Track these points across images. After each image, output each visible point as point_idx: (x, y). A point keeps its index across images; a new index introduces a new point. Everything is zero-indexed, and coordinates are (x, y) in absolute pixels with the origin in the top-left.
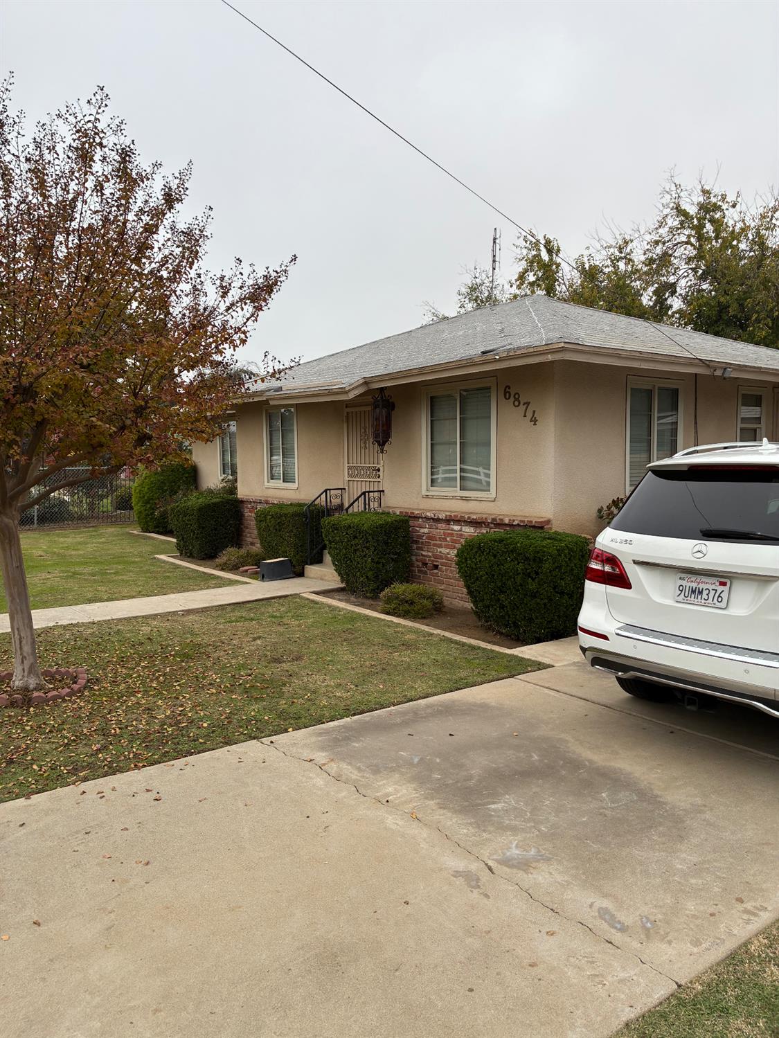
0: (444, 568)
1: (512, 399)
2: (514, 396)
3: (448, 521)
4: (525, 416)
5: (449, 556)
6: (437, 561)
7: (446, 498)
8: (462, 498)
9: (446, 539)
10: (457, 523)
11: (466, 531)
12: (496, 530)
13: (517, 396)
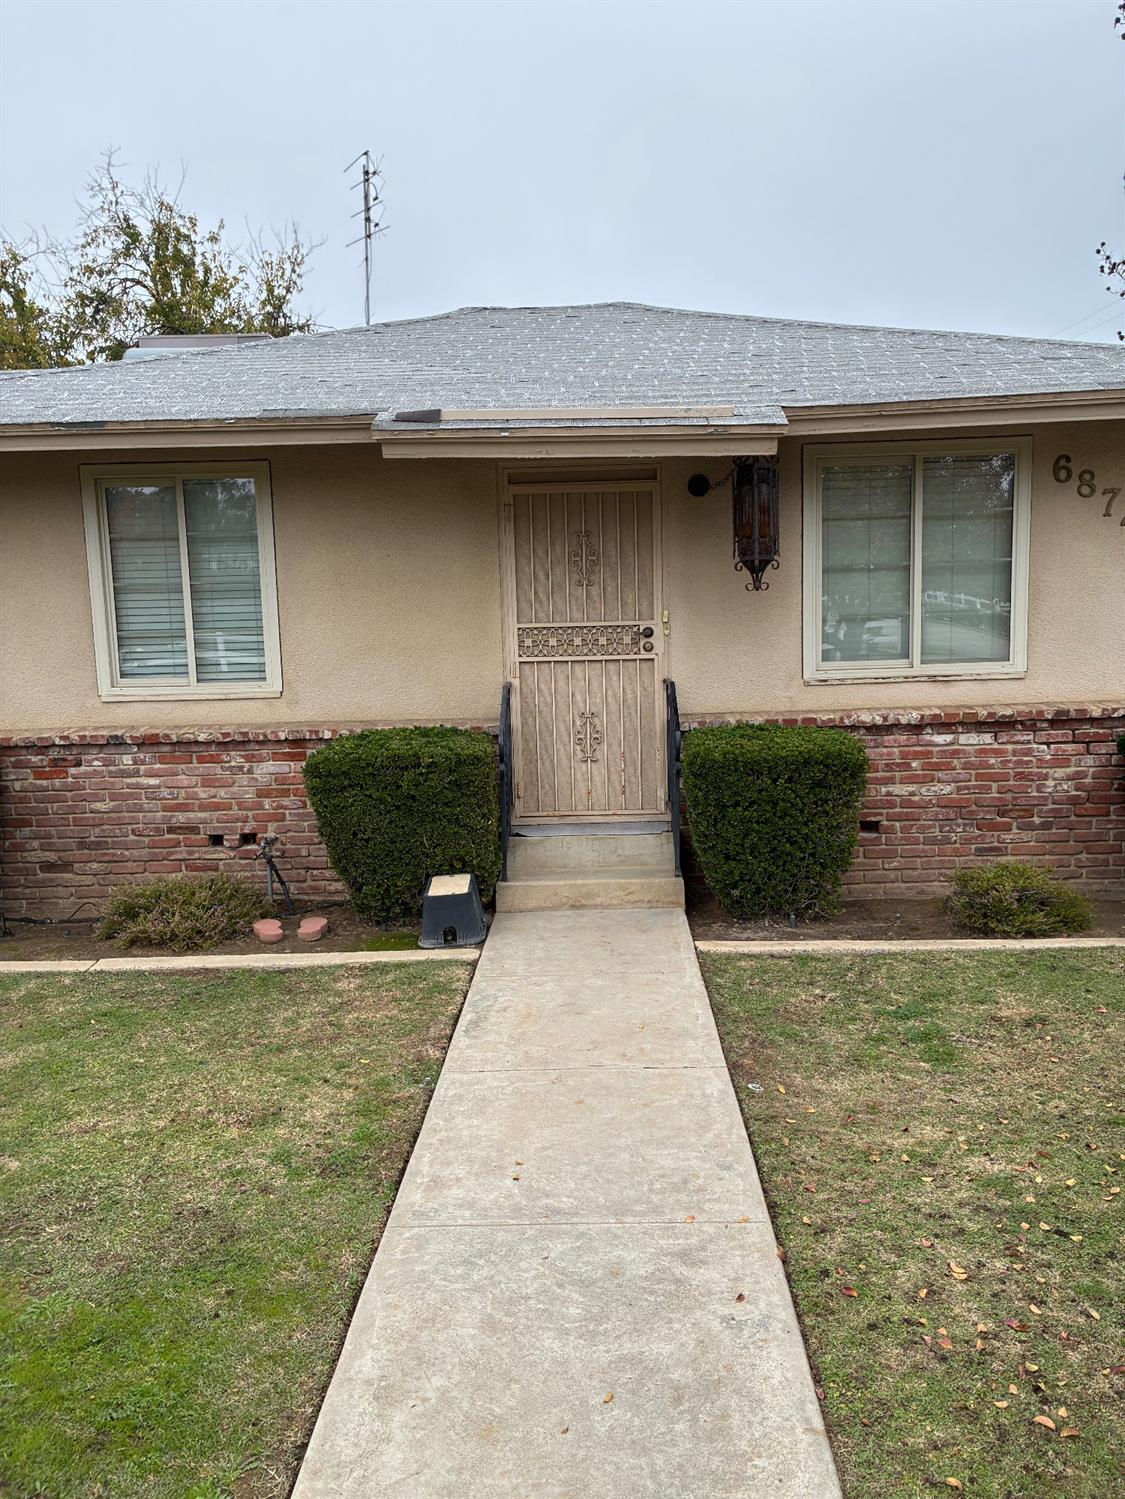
0: (897, 824)
1: (1075, 482)
2: (1081, 476)
3: (917, 728)
4: (1108, 514)
5: (916, 798)
6: (876, 815)
7: (884, 681)
8: (933, 679)
9: (909, 765)
10: (944, 730)
11: (972, 741)
12: (1051, 732)
13: (1087, 477)
